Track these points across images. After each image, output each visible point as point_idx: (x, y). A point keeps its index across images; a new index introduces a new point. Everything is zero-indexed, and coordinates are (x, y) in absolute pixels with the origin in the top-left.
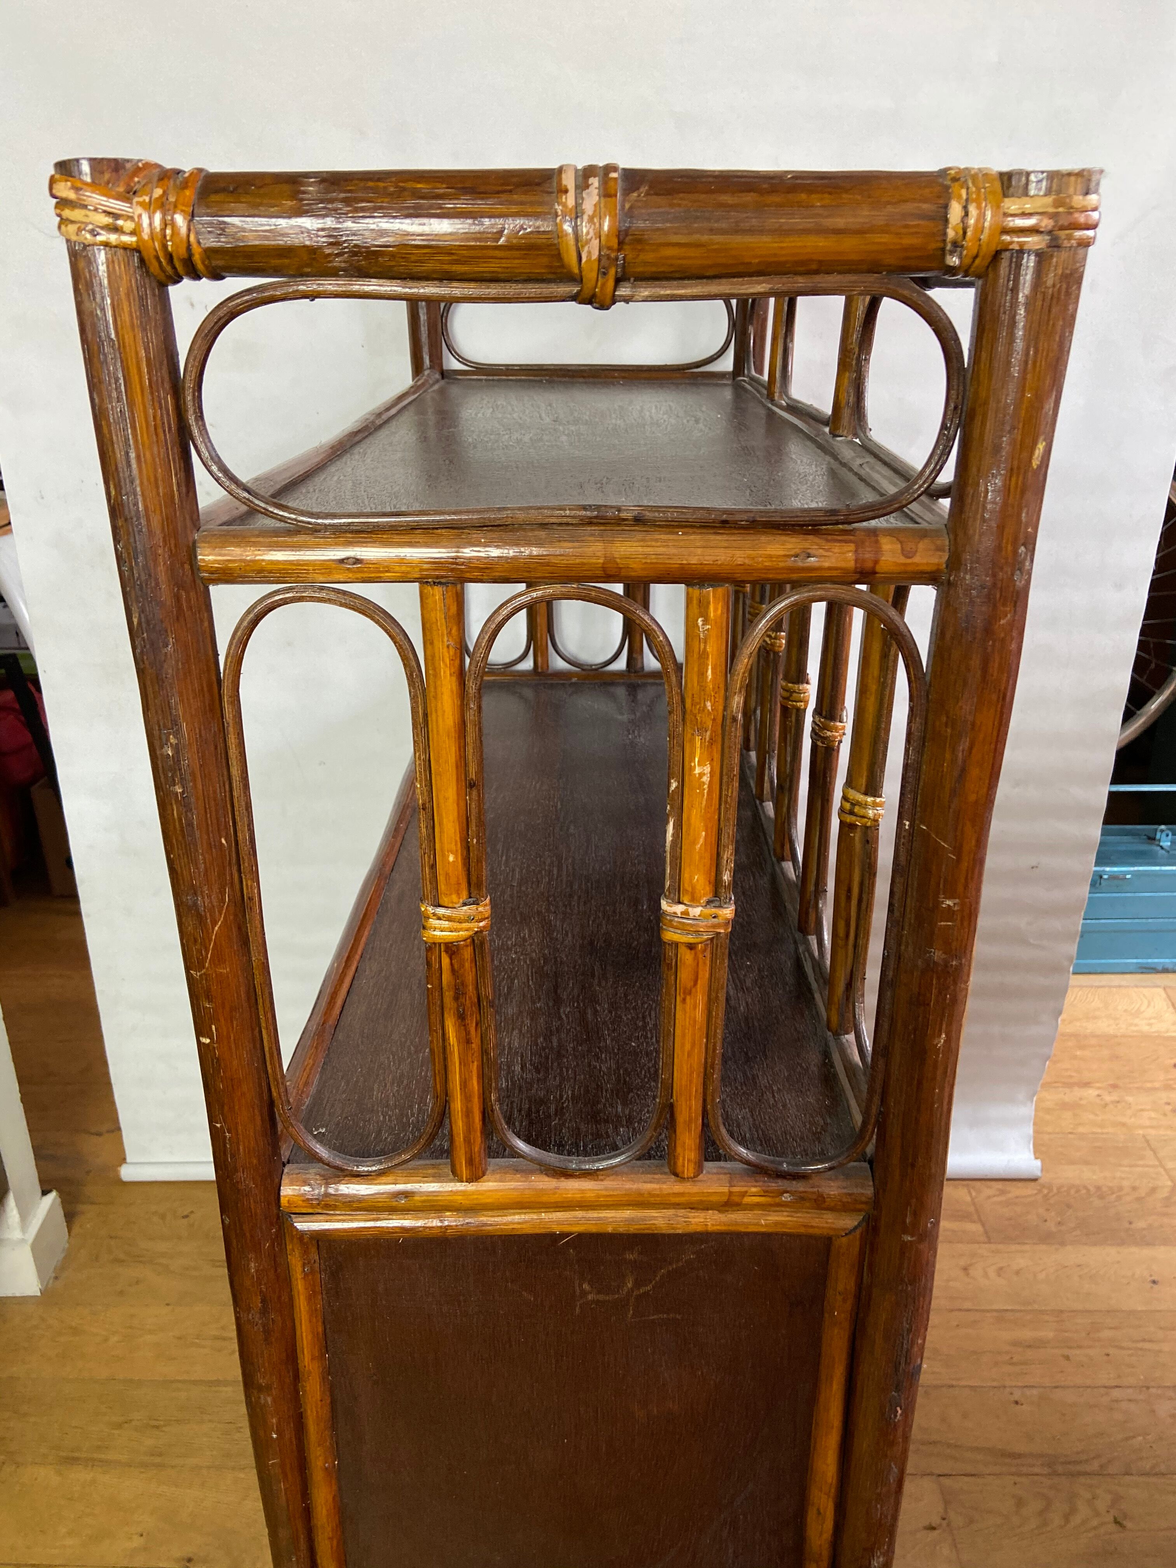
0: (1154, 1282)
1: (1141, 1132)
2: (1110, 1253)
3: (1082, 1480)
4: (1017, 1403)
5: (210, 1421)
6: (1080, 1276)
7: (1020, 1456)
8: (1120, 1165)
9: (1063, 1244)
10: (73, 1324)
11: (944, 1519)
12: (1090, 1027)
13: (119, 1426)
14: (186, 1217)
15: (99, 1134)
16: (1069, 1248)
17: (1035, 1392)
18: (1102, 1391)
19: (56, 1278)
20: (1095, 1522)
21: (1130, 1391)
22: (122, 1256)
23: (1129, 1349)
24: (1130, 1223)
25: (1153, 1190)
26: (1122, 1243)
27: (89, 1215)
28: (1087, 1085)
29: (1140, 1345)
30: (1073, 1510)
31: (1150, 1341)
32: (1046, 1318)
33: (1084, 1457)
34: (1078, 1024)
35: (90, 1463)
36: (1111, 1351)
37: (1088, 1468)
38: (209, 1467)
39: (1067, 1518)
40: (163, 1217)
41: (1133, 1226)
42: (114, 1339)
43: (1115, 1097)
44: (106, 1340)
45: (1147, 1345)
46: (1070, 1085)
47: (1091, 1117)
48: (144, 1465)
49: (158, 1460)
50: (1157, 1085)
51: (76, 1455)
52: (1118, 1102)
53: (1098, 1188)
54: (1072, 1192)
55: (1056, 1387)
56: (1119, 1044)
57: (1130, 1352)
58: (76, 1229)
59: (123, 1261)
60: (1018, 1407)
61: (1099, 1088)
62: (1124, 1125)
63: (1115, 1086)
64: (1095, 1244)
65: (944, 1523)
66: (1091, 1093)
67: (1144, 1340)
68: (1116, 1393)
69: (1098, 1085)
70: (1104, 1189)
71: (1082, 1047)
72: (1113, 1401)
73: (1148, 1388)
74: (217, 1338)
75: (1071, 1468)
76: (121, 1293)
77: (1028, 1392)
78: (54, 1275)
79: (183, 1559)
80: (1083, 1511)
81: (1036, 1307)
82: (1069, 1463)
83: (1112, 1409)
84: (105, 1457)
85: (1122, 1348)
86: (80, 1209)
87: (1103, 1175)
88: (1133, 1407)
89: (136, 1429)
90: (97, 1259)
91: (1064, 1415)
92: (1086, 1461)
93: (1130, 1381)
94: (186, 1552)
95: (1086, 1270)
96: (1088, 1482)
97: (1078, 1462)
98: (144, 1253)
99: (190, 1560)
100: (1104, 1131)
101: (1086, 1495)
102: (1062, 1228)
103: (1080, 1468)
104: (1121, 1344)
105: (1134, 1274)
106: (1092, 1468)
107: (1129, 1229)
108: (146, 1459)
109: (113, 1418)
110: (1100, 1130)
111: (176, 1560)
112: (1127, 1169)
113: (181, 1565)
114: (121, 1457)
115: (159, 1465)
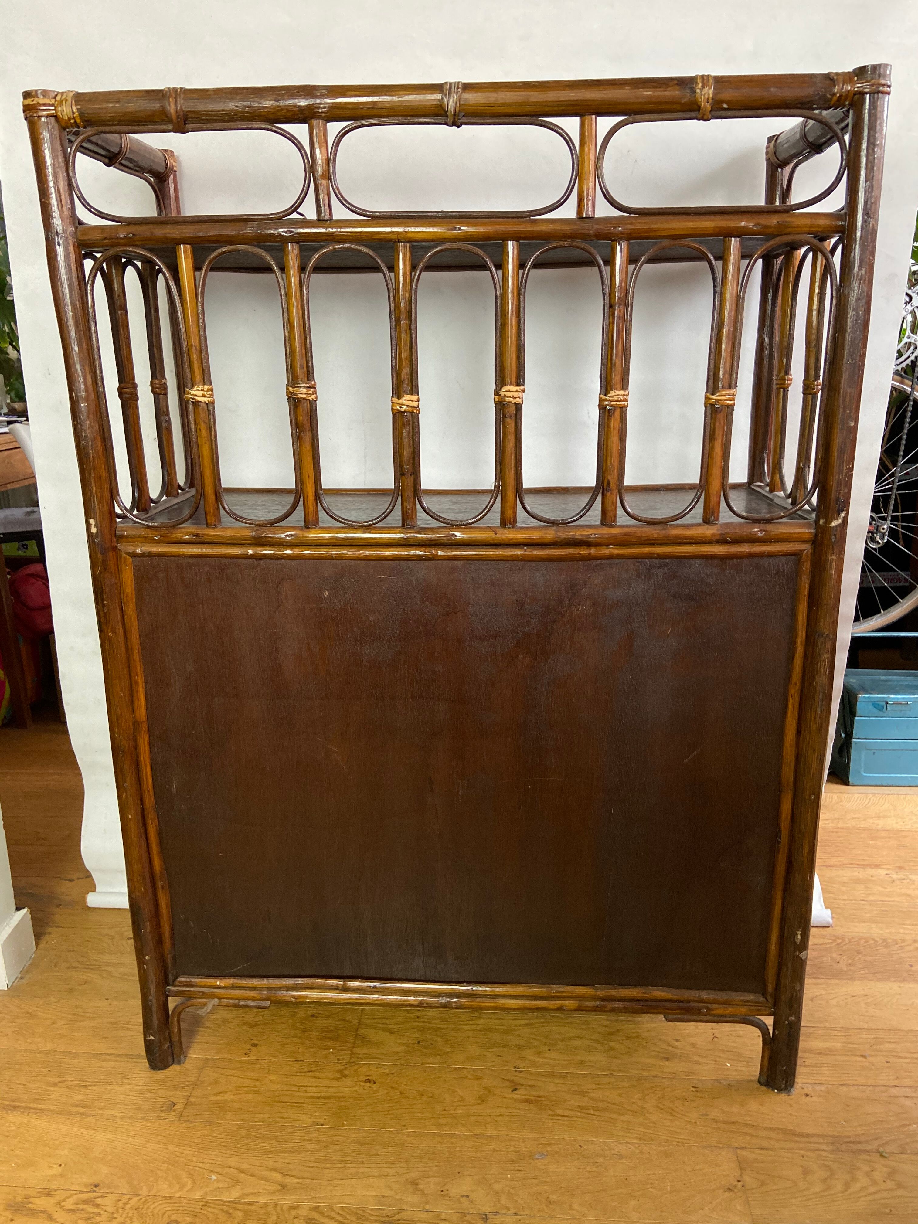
2: (892, 987)
3: (864, 1156)
4: (807, 1095)
5: (129, 1084)
6: (866, 1003)
7: (808, 1135)
8: (904, 924)
9: (852, 979)
10: (30, 1011)
11: (739, 1181)
12: (881, 823)
13: (55, 1085)
15: (71, 880)
16: (857, 983)
17: (823, 1088)
18: (883, 1088)
19: (21, 978)
20: (872, 1190)
21: (907, 1089)
22: (75, 964)
23: (906, 1058)
24: (911, 966)
26: (904, 980)
27: (53, 937)
28: (878, 866)
30: (854, 1179)
32: (836, 1033)
33: (862, 1139)
34: (871, 821)
35: (27, 1110)
36: (891, 1059)
37: (869, 1148)
38: (122, 1118)
39: (847, 1186)
40: (112, 938)
41: (913, 968)
42: (61, 1022)
43: (900, 876)
44: (54, 1023)
46: (864, 866)
47: (880, 889)
48: (70, 1113)
49: (82, 1110)
51: (17, 1104)
52: (904, 879)
53: (884, 940)
54: (862, 942)
55: (842, 1085)
56: (906, 837)
57: (908, 1061)
58: (43, 945)
59: (76, 968)
60: (809, 1099)
61: (888, 869)
62: (909, 895)
63: (901, 868)
64: (879, 980)
65: (739, 1185)
66: (882, 872)
68: (894, 1091)
69: (888, 867)
70: (889, 941)
71: (873, 839)
72: (891, 1096)
75: (854, 1147)
76: (71, 990)
77: (818, 1088)
78: (20, 976)
79: (92, 1185)
80: (863, 1181)
81: (827, 1025)
82: (851, 1143)
83: (890, 1103)
84: (40, 1106)
85: (900, 1057)
86: (49, 930)
87: (888, 931)
88: (908, 1103)
89: (68, 1087)
90: (56, 966)
91: (848, 1106)
92: (867, 1142)
93: (907, 1082)
94: (95, 1179)
95: (871, 999)
96: (868, 1158)
97: (860, 1142)
98: (94, 962)
99: (96, 1186)
100: (890, 899)
101: (867, 1168)
102: (852, 968)
103: (860, 1147)
104: (900, 1055)
105: (913, 1004)
106: (871, 1147)
107: (910, 971)
108: (73, 1109)
109: (51, 1079)
110: (887, 899)
111: (86, 1185)
112: (909, 927)
113: (89, 1189)
114: (52, 1107)
115: (82, 1114)
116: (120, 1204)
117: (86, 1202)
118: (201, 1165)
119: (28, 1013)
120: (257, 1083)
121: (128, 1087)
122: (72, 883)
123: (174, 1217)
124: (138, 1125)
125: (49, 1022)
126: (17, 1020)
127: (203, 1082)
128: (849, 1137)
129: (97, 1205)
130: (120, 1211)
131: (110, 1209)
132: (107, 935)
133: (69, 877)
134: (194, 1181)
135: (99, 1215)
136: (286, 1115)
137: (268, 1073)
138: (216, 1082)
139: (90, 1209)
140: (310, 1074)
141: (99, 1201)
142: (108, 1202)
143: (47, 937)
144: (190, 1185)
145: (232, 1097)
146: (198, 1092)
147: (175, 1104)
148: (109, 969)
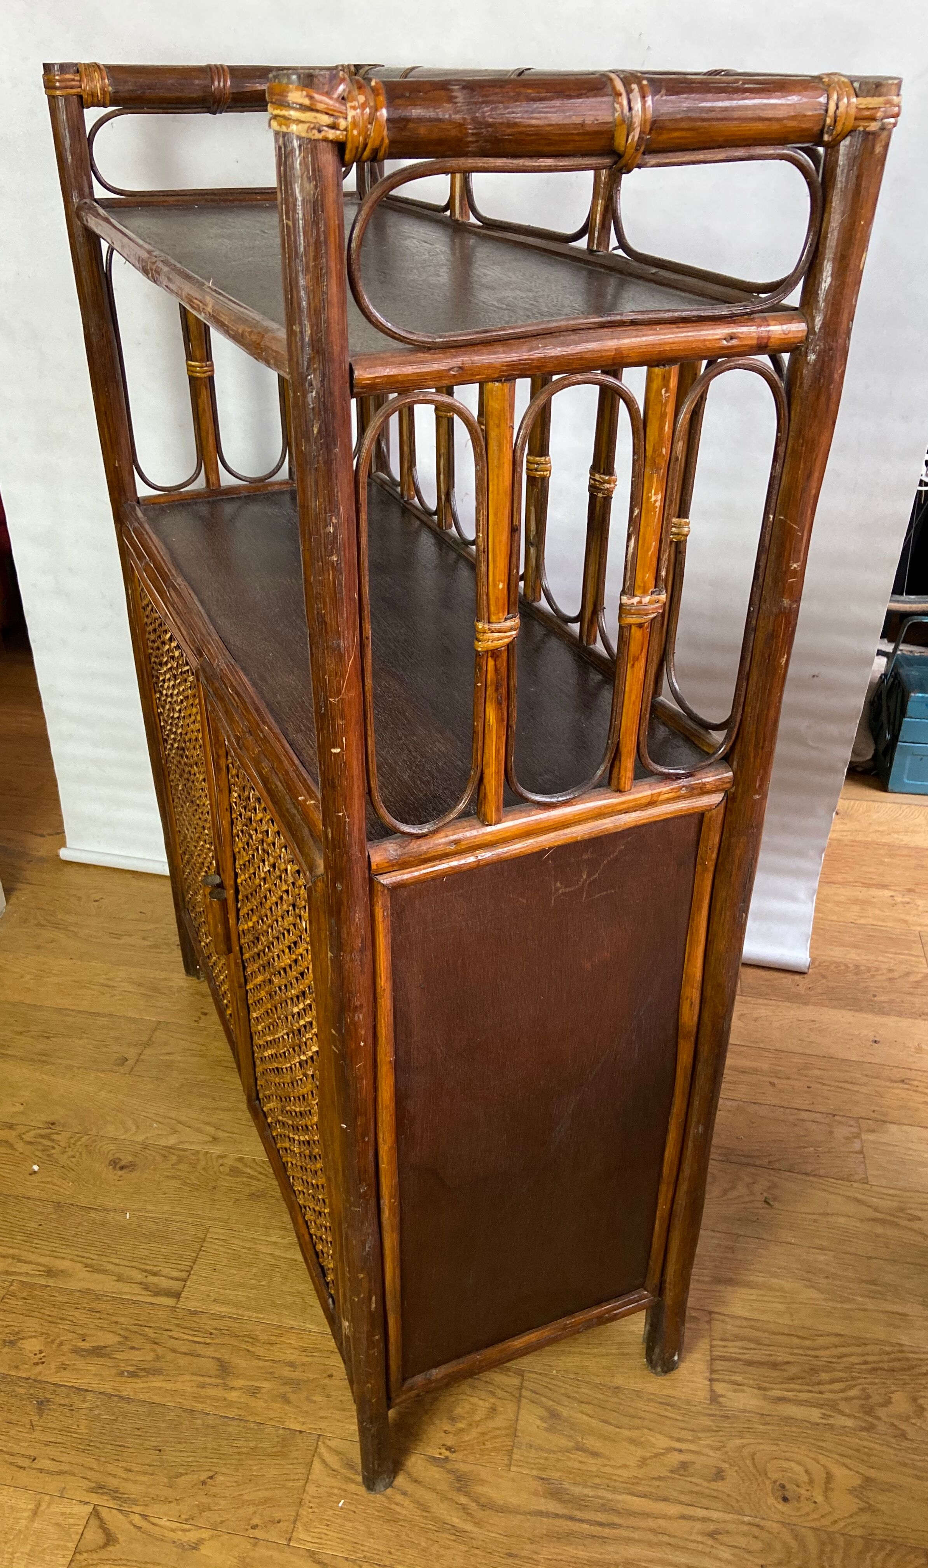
0: (876, 1042)
1: (919, 928)
3: (751, 1169)
5: (87, 1038)
6: (810, 1029)
8: (886, 952)
9: (806, 1004)
12: (906, 839)
13: (21, 1033)
14: (97, 901)
15: (42, 836)
16: (811, 1007)
17: (735, 1104)
18: (793, 1111)
20: (747, 1199)
21: (817, 1115)
22: (43, 922)
24: (875, 996)
25: (908, 974)
26: (860, 1010)
27: (24, 891)
28: (884, 887)
29: (841, 1085)
30: (733, 1188)
31: (852, 1083)
32: (766, 1054)
33: (757, 1154)
34: (896, 836)
36: (814, 1085)
37: (758, 1162)
38: (79, 1068)
39: (725, 1192)
41: (875, 999)
42: (28, 977)
43: (906, 899)
44: (22, 977)
45: (847, 1086)
46: (868, 886)
47: (877, 912)
48: (33, 1061)
49: (44, 1058)
52: (908, 903)
53: (857, 967)
54: (832, 967)
55: (754, 1103)
57: (829, 1088)
58: (13, 900)
59: (44, 926)
61: (895, 891)
62: (906, 922)
63: (910, 890)
64: (835, 1007)
66: (887, 893)
67: (847, 1082)
68: (804, 1115)
69: (897, 888)
70: (863, 968)
71: (891, 856)
72: (798, 1120)
73: (834, 1116)
74: (103, 985)
75: (744, 1160)
76: (38, 947)
79: (48, 1123)
80: (741, 1189)
81: (762, 1045)
82: (744, 1156)
83: (796, 1125)
84: (6, 1052)
85: (824, 1084)
86: (19, 885)
87: (866, 958)
88: (814, 1126)
89: (32, 1037)
90: (25, 922)
91: (753, 1123)
92: (758, 1157)
93: (821, 1108)
94: (52, 1118)
95: (818, 1025)
96: (754, 1171)
97: (751, 1157)
98: (61, 922)
99: (53, 1124)
100: (883, 924)
101: (748, 1180)
102: (811, 993)
103: (751, 1161)
104: (826, 1082)
105: (860, 1034)
106: (761, 1162)
107: (871, 1001)
108: (35, 1057)
109: (17, 1029)
110: (880, 923)
111: (44, 1123)
112: (891, 956)
113: (46, 1126)
114: (18, 1054)
115: (44, 1062)
116: (72, 1141)
117: (42, 1136)
118: (145, 1114)
120: (204, 1048)
121: (86, 1041)
122: (42, 839)
123: (117, 1155)
124: (93, 1075)
127: (153, 1043)
128: (743, 1151)
129: (53, 1140)
130: (72, 1146)
131: (63, 1144)
132: (75, 895)
133: (40, 832)
134: (138, 1127)
135: (53, 1148)
136: (225, 1078)
138: (166, 1044)
139: (46, 1142)
141: (55, 1137)
142: (62, 1138)
143: (16, 893)
144: (134, 1129)
145: (179, 1058)
146: (148, 1051)
147: (127, 1060)
148: (76, 930)
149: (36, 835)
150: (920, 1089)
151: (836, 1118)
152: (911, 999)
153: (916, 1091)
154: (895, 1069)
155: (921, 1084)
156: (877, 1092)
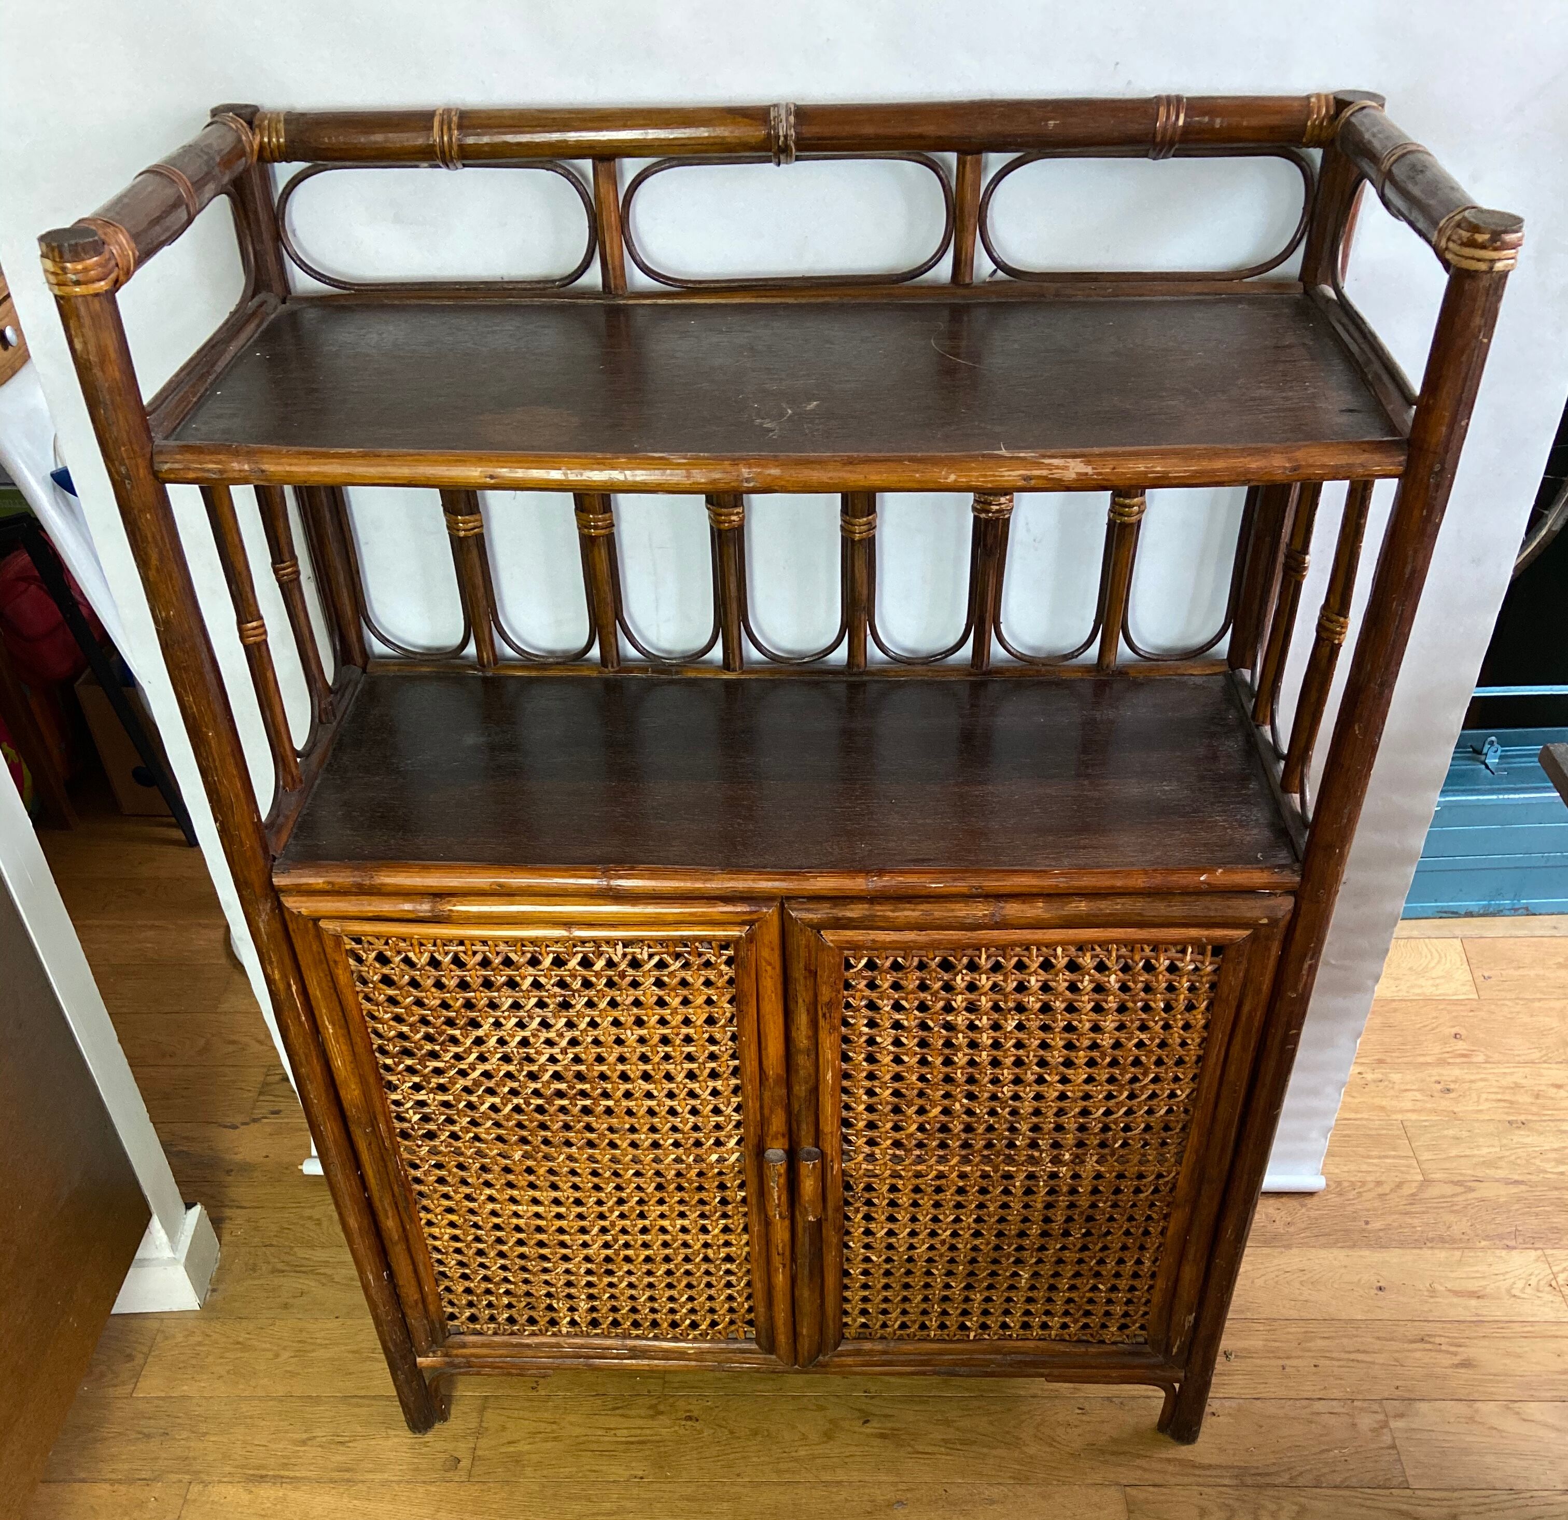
0: (1381, 1289)
1: (1399, 1117)
2: (1337, 1257)
3: (1271, 1492)
4: (1214, 1414)
5: (396, 1436)
6: (1301, 1283)
7: (1210, 1467)
8: (1369, 1157)
9: (1288, 1247)
10: (241, 1339)
13: (304, 1443)
16: (1295, 1251)
17: (1233, 1404)
18: (1305, 1403)
19: (214, 1290)
21: (1334, 1403)
22: (280, 1266)
23: (1340, 1360)
24: (1367, 1223)
25: (1400, 1185)
26: (1355, 1246)
27: (237, 1221)
29: (1353, 1356)
31: (1364, 1352)
32: (1260, 1327)
33: (1273, 1469)
35: (278, 1480)
36: (1322, 1362)
37: (1278, 1481)
38: (399, 1482)
40: (319, 1223)
41: (1369, 1227)
42: (285, 1355)
43: (1377, 1076)
44: (277, 1356)
45: (1360, 1357)
48: (332, 1481)
49: (347, 1475)
50: (1428, 1059)
51: (264, 1472)
52: (1381, 1082)
53: (1339, 1183)
55: (1257, 1399)
56: (1395, 1010)
57: (1341, 1363)
58: (226, 1238)
59: (283, 1271)
60: (1214, 1418)
61: (1362, 1063)
62: (1382, 1108)
63: (1381, 1061)
64: (1324, 1246)
67: (1358, 1351)
68: (1319, 1406)
70: (1346, 1184)
72: (1313, 1413)
73: (1353, 1401)
75: (1261, 1480)
76: (286, 1306)
77: (1227, 1403)
78: (210, 1288)
81: (1249, 1315)
82: (1259, 1474)
83: (1311, 1422)
84: (292, 1474)
85: (1332, 1359)
86: (228, 1212)
87: (1346, 1169)
88: (1332, 1420)
89: (320, 1446)
90: (254, 1270)
91: (1261, 1427)
92: (1276, 1474)
93: (1337, 1394)
95: (1310, 1275)
96: (1276, 1493)
97: (1268, 1474)
98: (304, 1262)
100: (1359, 1116)
101: (1273, 1507)
102: (1291, 1229)
103: (1268, 1480)
104: (1334, 1355)
105: (1359, 1280)
106: (1281, 1480)
107: (1364, 1230)
108: (335, 1475)
109: (296, 1436)
110: (1353, 1116)
112: (1375, 1161)
114: (309, 1474)
115: (348, 1481)
119: (238, 1343)
120: (554, 1427)
121: (396, 1440)
122: (237, 1131)
124: (421, 1490)
125: (270, 1355)
126: (227, 1355)
127: (487, 1429)
128: (1257, 1468)
132: (310, 1218)
133: (228, 1120)
136: (597, 1468)
137: (564, 1413)
138: (504, 1428)
140: (617, 1412)
143: (227, 1225)
145: (527, 1447)
146: (484, 1442)
147: (459, 1461)
148: (328, 1271)
149: (226, 1127)
150: (1443, 1347)
151: (1356, 1403)
152: (1410, 1221)
153: (1440, 1351)
154: (1409, 1324)
155: (1443, 1340)
156: (1396, 1360)
